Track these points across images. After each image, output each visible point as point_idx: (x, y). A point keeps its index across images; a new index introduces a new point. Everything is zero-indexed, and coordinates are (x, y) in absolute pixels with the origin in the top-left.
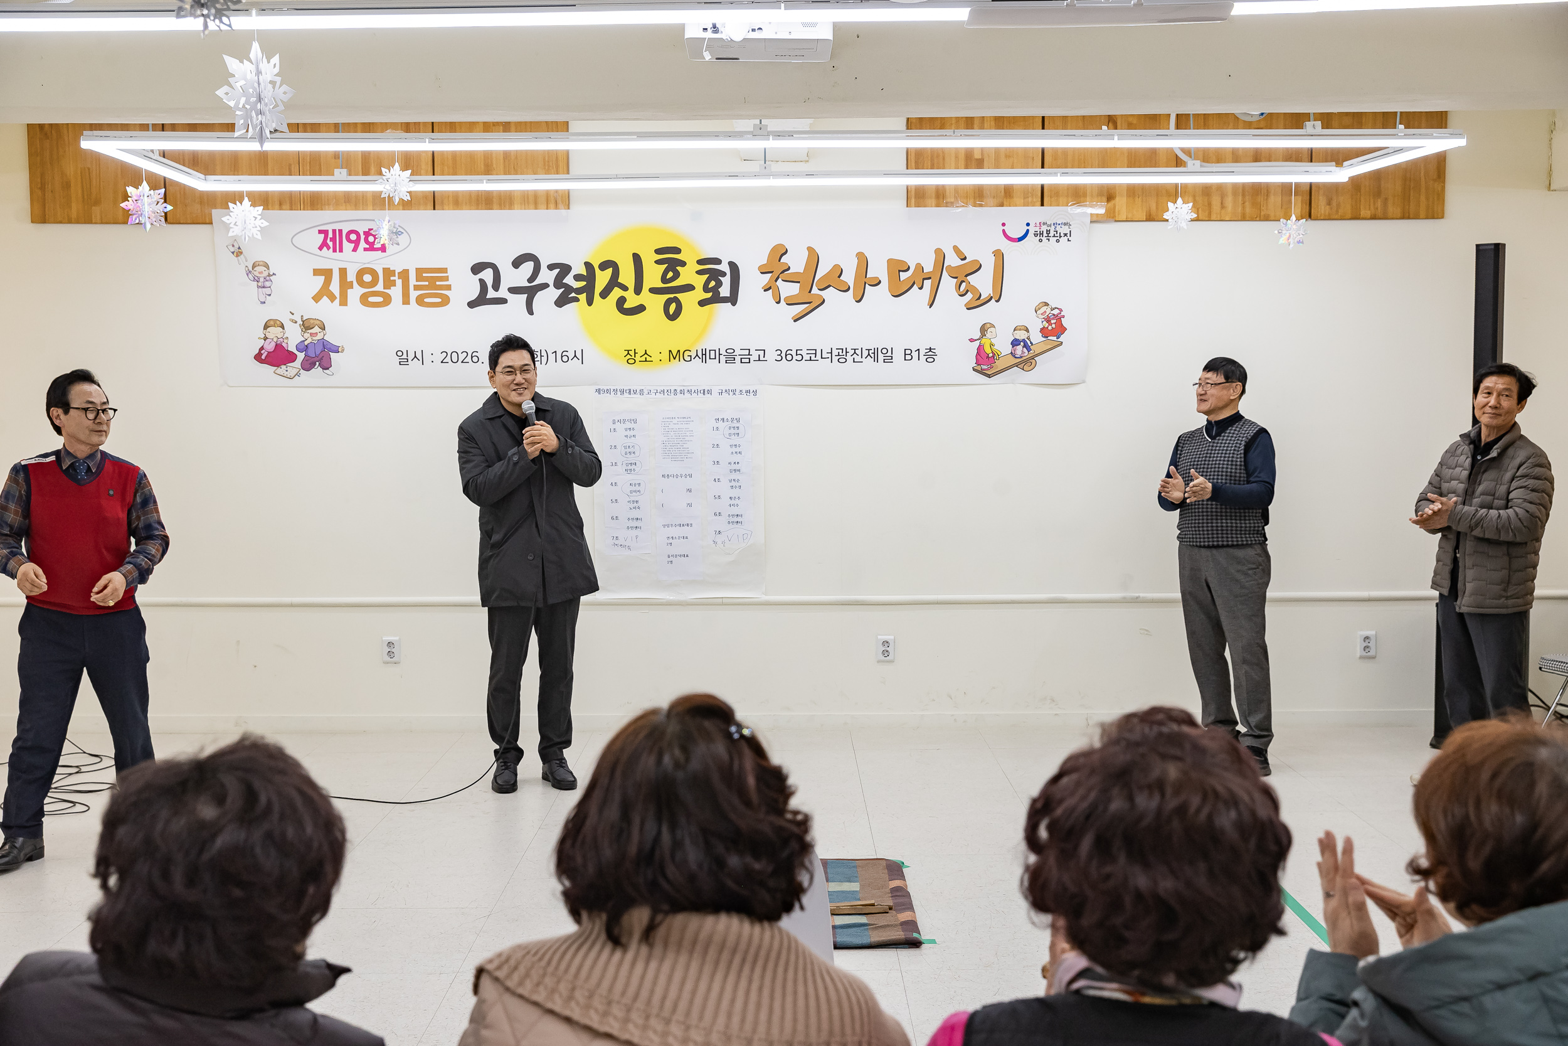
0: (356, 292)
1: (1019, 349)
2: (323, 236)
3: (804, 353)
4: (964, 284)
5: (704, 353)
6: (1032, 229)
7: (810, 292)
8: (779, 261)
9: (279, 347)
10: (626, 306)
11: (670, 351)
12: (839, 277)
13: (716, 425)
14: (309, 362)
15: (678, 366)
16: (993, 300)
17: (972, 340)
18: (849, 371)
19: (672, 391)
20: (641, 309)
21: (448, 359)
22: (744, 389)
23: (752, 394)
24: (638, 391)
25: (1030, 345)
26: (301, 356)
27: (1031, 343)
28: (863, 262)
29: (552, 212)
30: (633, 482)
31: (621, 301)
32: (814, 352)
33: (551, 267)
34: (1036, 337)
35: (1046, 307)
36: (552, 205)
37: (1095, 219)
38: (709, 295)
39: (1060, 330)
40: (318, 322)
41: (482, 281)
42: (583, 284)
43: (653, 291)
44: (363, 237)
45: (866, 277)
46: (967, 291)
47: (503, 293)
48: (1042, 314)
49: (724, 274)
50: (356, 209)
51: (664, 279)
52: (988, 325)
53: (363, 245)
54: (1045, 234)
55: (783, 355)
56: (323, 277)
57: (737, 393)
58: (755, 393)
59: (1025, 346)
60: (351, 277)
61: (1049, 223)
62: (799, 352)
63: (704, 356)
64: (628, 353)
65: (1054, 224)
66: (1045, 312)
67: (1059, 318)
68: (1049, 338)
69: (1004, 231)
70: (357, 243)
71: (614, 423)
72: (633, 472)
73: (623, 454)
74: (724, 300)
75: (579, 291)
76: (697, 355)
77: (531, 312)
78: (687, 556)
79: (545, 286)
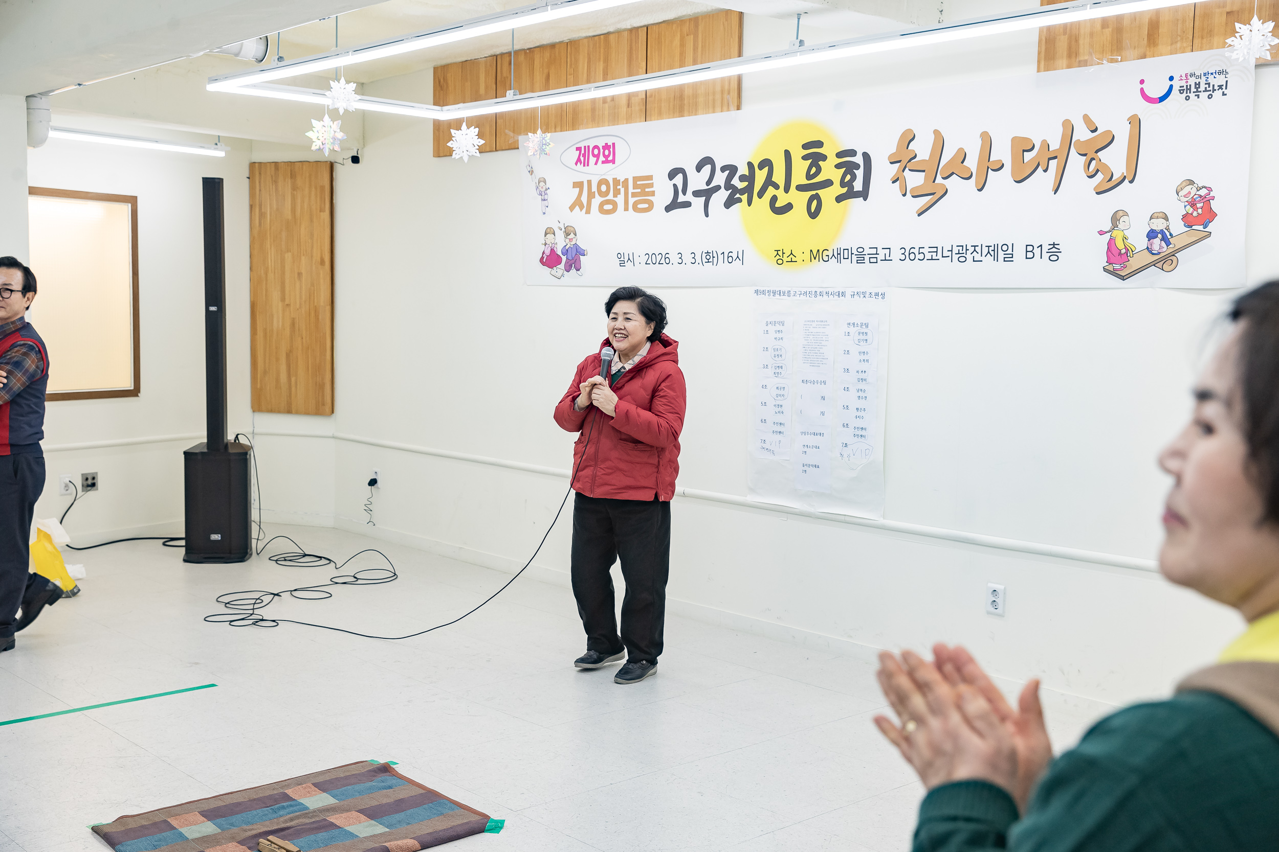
0: (597, 200)
1: (1157, 243)
2: (578, 152)
3: (925, 251)
4: (1094, 162)
5: (839, 253)
6: (1176, 84)
7: (934, 182)
8: (907, 148)
9: (552, 251)
10: (778, 205)
11: (811, 251)
12: (963, 162)
13: (848, 330)
14: (569, 263)
15: (818, 265)
16: (1126, 181)
17: (1101, 233)
18: (968, 272)
19: (813, 293)
20: (789, 207)
21: (649, 261)
22: (874, 291)
23: (880, 297)
24: (786, 292)
25: (1169, 237)
26: (564, 258)
27: (1171, 235)
28: (987, 143)
29: (725, 114)
30: (779, 386)
31: (774, 199)
32: (935, 250)
33: (723, 169)
34: (1177, 227)
35: (1191, 186)
36: (725, 108)
37: (1260, 62)
38: (845, 190)
39: (1209, 216)
40: (572, 229)
41: (675, 185)
42: (746, 184)
43: (800, 188)
44: (602, 151)
45: (989, 161)
46: (1098, 171)
47: (689, 197)
48: (1185, 196)
49: (857, 167)
50: (599, 127)
51: (809, 176)
52: (1121, 213)
53: (602, 158)
54: (1193, 89)
55: (907, 254)
56: (578, 189)
57: (867, 295)
58: (883, 295)
59: (1164, 239)
60: (594, 188)
61: (1198, 73)
62: (921, 250)
63: (839, 255)
64: (778, 254)
65: (1205, 75)
66: (1190, 193)
67: (1207, 200)
68: (1194, 227)
69: (1142, 90)
70: (597, 156)
71: (767, 325)
72: (779, 375)
73: (773, 356)
74: (857, 195)
75: (742, 192)
76: (833, 255)
77: (707, 215)
78: (818, 467)
79: (718, 188)
